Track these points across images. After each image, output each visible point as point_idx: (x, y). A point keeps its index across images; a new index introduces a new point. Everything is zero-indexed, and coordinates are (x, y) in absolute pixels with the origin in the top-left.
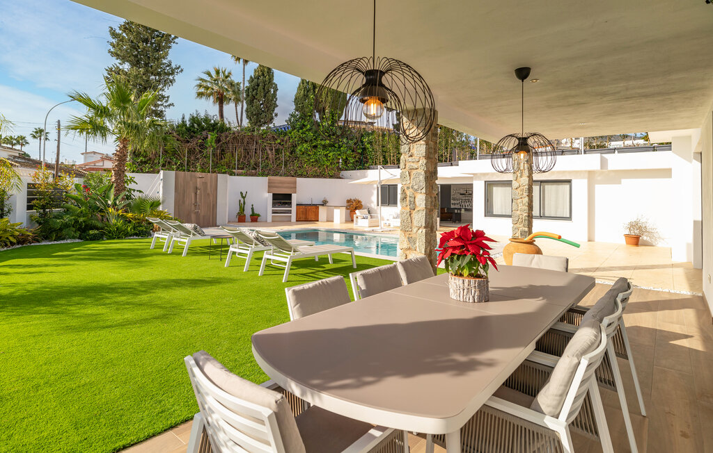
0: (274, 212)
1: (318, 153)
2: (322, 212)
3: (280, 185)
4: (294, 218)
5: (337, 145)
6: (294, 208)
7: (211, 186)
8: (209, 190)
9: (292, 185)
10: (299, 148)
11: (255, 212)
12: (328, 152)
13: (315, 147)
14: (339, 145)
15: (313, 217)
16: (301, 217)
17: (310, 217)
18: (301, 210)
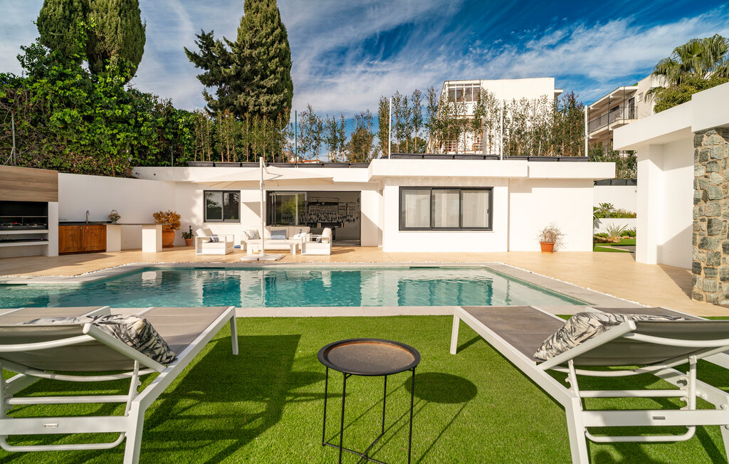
1: (98, 131)
2: (113, 237)
3: (19, 184)
4: (53, 250)
5: (132, 122)
6: (53, 231)
9: (48, 186)
10: (58, 114)
12: (115, 131)
13: (89, 119)
14: (137, 122)
15: (96, 244)
16: (71, 246)
17: (89, 245)
18: (70, 233)
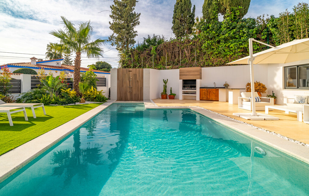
0: (184, 93)
2: (221, 93)
3: (188, 73)
4: (198, 98)
6: (198, 90)
7: (139, 76)
8: (138, 79)
9: (198, 73)
11: (173, 92)
13: (218, 41)
15: (214, 97)
16: (204, 97)
17: (211, 97)
18: (204, 92)
